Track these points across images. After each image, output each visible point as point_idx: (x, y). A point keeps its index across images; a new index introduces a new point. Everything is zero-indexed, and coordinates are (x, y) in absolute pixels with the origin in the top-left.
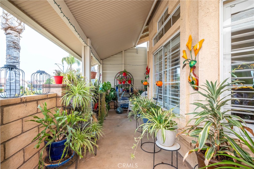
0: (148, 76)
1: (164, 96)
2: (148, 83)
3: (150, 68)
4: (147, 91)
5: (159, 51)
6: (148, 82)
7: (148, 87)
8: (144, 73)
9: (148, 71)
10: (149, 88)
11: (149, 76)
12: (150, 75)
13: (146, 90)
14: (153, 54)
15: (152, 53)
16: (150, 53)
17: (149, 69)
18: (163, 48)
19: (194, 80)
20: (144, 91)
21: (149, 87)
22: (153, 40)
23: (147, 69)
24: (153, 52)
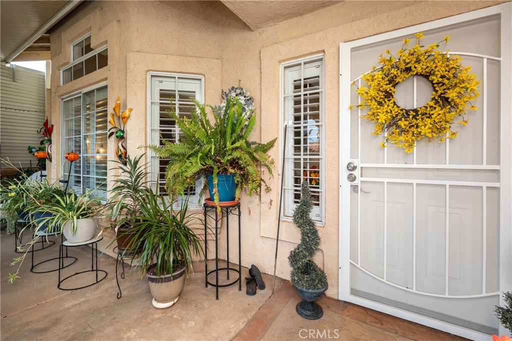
0: (48, 140)
1: (83, 177)
2: (48, 153)
3: (53, 123)
4: (45, 170)
5: (75, 98)
6: (49, 151)
7: (47, 162)
8: (36, 130)
9: (48, 130)
10: (52, 164)
11: (50, 141)
12: (53, 139)
13: (43, 167)
14: (62, 99)
15: (60, 96)
16: (53, 95)
17: (52, 126)
18: (81, 95)
19: (123, 154)
20: (36, 171)
21: (51, 161)
22: (61, 72)
23: (46, 124)
24: (63, 95)
